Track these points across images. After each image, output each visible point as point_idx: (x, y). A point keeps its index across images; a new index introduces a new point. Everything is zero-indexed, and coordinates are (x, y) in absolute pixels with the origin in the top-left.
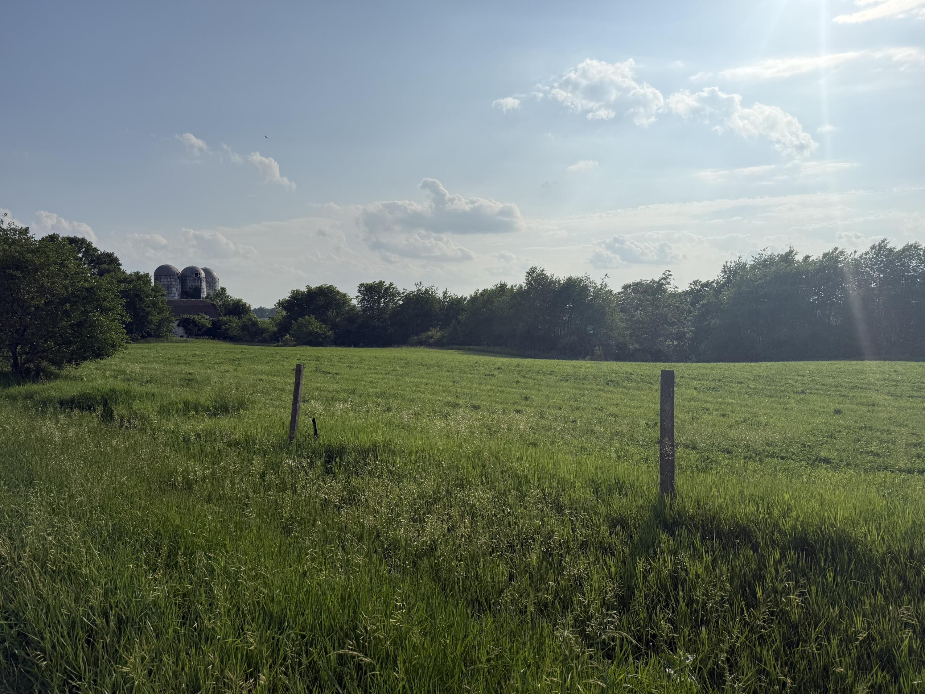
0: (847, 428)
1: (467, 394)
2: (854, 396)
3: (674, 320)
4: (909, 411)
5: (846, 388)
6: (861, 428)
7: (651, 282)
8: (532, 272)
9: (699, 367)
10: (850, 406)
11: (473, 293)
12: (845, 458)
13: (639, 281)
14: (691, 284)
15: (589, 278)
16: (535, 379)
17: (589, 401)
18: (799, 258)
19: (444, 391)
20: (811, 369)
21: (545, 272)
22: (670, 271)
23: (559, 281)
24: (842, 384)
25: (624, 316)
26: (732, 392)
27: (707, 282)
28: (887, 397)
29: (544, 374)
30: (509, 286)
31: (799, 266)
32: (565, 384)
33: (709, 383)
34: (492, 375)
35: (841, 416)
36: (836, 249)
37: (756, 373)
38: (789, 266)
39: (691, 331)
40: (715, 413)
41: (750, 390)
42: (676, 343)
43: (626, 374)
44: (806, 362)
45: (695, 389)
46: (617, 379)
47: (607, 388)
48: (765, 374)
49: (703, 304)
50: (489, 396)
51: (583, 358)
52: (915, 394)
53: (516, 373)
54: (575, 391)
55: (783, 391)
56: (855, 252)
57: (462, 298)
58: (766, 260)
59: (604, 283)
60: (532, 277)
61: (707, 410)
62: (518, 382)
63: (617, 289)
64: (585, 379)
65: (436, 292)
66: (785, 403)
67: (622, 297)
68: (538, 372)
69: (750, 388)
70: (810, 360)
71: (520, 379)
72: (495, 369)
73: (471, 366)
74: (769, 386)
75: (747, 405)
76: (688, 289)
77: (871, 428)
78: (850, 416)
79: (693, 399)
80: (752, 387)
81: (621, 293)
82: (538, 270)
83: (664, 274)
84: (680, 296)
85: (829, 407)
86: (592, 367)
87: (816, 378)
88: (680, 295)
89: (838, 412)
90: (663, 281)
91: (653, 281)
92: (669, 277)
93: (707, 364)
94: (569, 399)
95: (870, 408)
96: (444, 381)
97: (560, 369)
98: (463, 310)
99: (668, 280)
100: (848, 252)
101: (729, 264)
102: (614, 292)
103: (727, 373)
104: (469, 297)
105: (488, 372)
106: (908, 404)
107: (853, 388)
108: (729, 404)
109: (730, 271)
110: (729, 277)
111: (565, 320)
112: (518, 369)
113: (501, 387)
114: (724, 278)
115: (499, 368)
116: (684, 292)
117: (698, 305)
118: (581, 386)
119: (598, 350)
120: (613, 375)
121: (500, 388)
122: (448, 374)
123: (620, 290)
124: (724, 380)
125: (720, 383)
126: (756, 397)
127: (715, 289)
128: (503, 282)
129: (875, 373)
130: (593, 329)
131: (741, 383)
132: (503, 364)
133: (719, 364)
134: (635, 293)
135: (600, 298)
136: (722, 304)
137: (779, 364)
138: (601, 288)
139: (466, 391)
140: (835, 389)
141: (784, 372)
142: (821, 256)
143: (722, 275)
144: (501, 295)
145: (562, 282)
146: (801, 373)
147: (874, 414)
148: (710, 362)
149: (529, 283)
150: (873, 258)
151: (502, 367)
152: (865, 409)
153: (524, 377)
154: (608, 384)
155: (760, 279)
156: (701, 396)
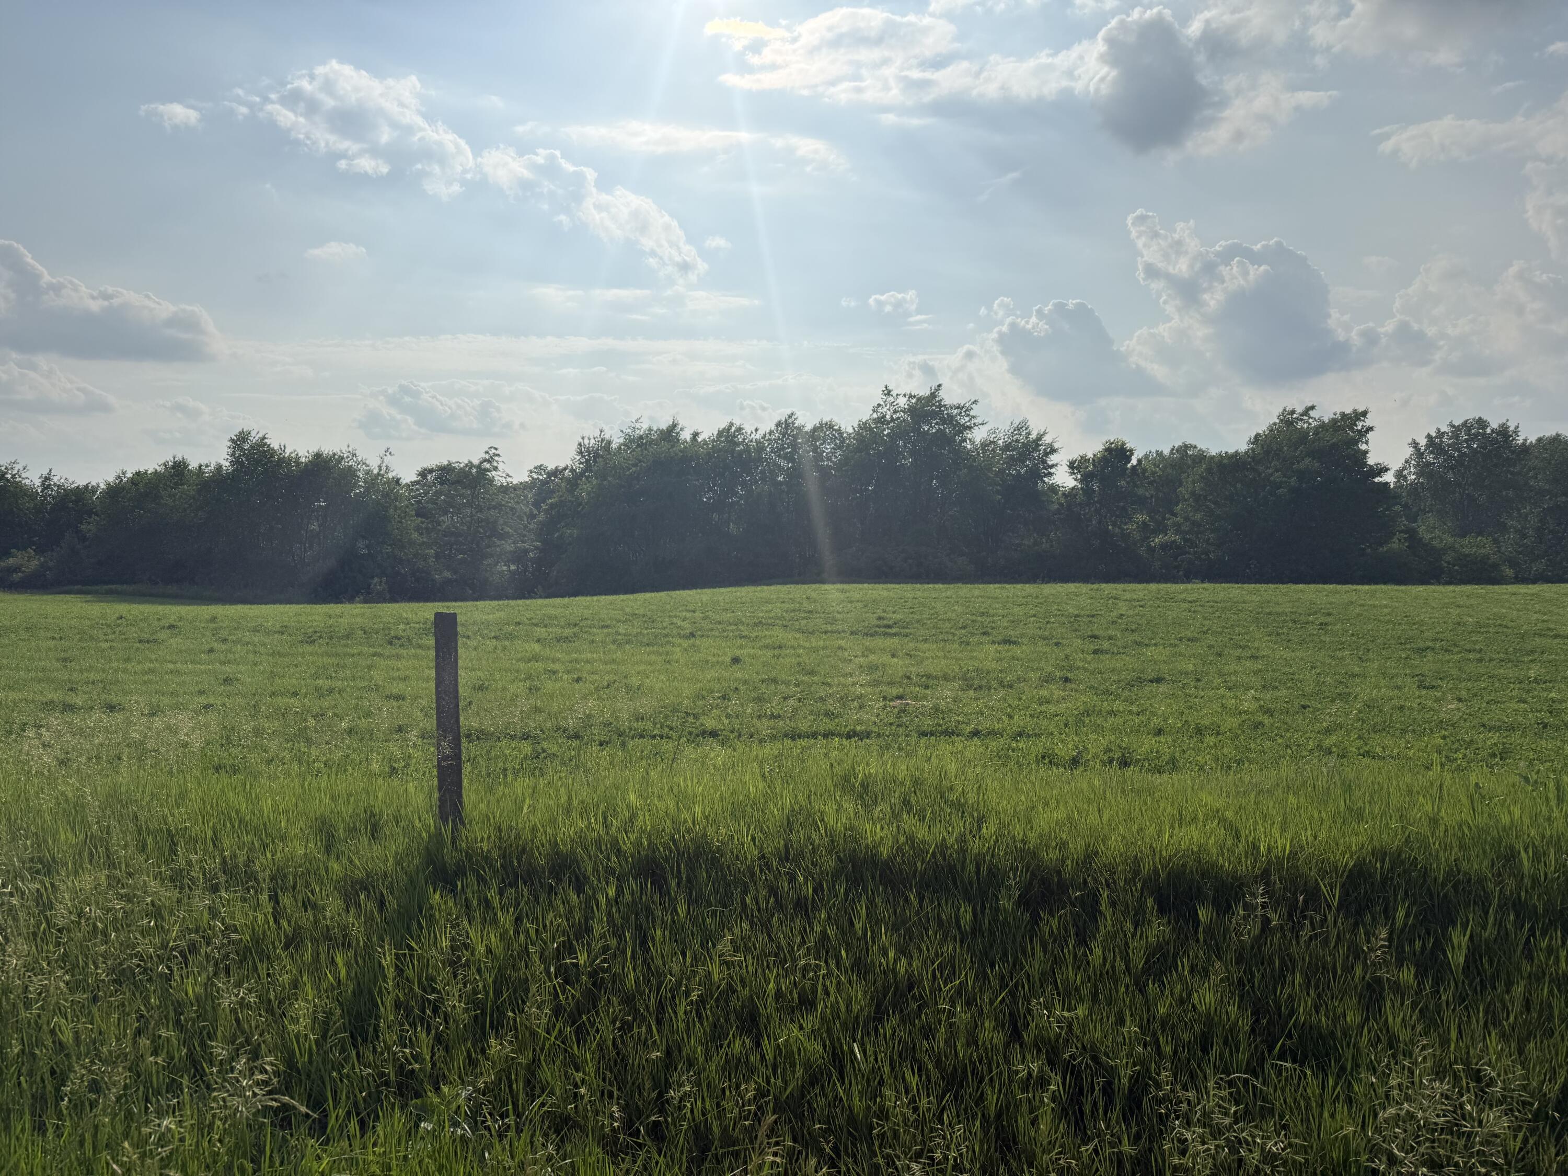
0: (745, 682)
1: (93, 683)
2: (756, 637)
3: (507, 529)
4: (821, 652)
5: (748, 625)
6: (763, 681)
7: (467, 465)
8: (240, 440)
9: (546, 606)
10: (752, 651)
11: (111, 479)
12: (737, 727)
13: (446, 463)
14: (531, 472)
15: (354, 455)
16: (247, 643)
17: (353, 677)
18: (686, 435)
19: (40, 681)
20: (704, 600)
21: (268, 441)
22: (496, 449)
23: (298, 458)
24: (743, 620)
25: (422, 523)
26: (593, 642)
27: (556, 468)
28: (797, 636)
29: (268, 633)
30: (193, 465)
31: (685, 447)
32: (309, 648)
33: (558, 630)
34: (155, 641)
35: (739, 666)
36: (731, 424)
37: (628, 610)
38: (673, 446)
39: (537, 548)
40: (565, 677)
41: (620, 637)
42: (513, 567)
43: (425, 623)
44: (699, 591)
45: (538, 641)
46: (409, 632)
47: (388, 650)
48: (642, 611)
49: (552, 504)
50: (145, 682)
51: (351, 600)
52: (830, 629)
53: (208, 633)
54: (326, 660)
55: (666, 636)
56: (757, 430)
57: (87, 487)
58: (641, 438)
59: (384, 465)
60: (242, 449)
61: (555, 673)
62: (211, 650)
63: (408, 476)
64: (347, 637)
65: (24, 475)
66: (667, 653)
67: (418, 490)
68: (256, 630)
69: (619, 634)
70: (704, 588)
71: (216, 645)
72: (163, 628)
73: (108, 626)
74: (646, 628)
75: (614, 661)
76: (527, 479)
77: (774, 681)
78: (751, 665)
79: (535, 658)
80: (623, 632)
81: (417, 482)
82: (254, 438)
83: (487, 452)
84: (515, 490)
85: (725, 654)
86: (363, 615)
87: (710, 613)
88: (515, 488)
89: (736, 660)
90: (486, 465)
91: (470, 465)
92: (496, 458)
93: (558, 601)
94: (315, 676)
95: (776, 652)
96: (40, 659)
97: (299, 622)
98: (90, 513)
99: (495, 464)
100: (748, 428)
101: (586, 441)
102: (404, 481)
103: (587, 613)
104: (103, 486)
105: (146, 636)
106: (821, 643)
107: (756, 625)
108: (588, 661)
109: (589, 453)
110: (587, 461)
111: (312, 531)
112: (213, 625)
113: (175, 663)
114: (581, 463)
115: (171, 627)
116: (521, 483)
117: (544, 506)
118: (340, 650)
119: (378, 584)
120: (402, 626)
121: (171, 666)
122: (51, 644)
123: (414, 478)
124: (583, 623)
125: (576, 629)
126: (628, 647)
127: (568, 480)
128: (179, 458)
129: (783, 602)
130: (367, 547)
131: (607, 627)
132: (181, 618)
133: (577, 599)
134: (441, 484)
135: (378, 491)
136: (580, 504)
137: (663, 594)
138: (378, 474)
139: (92, 676)
140: (734, 627)
141: (668, 607)
142: (716, 433)
143: (578, 458)
144: (176, 484)
145: (303, 460)
146: (691, 607)
147: (781, 659)
148: (563, 596)
149: (236, 461)
150: (779, 439)
151: (180, 624)
152: (770, 653)
153: (225, 641)
154: (391, 643)
155: (635, 465)
156: (547, 652)
